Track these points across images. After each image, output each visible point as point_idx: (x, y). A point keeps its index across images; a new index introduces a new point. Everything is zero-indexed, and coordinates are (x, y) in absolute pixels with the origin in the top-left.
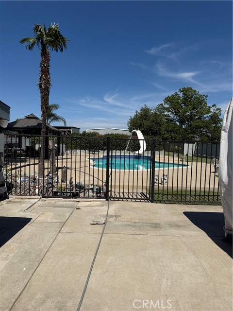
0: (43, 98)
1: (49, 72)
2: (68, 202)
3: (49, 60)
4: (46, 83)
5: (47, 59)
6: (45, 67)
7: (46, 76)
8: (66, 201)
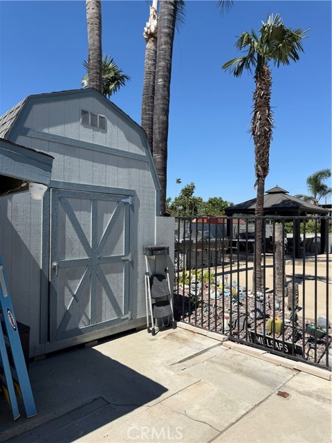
0: (259, 151)
1: (269, 104)
2: (271, 366)
3: (268, 84)
4: (262, 125)
5: (265, 84)
6: (261, 97)
7: (263, 113)
8: (270, 361)
